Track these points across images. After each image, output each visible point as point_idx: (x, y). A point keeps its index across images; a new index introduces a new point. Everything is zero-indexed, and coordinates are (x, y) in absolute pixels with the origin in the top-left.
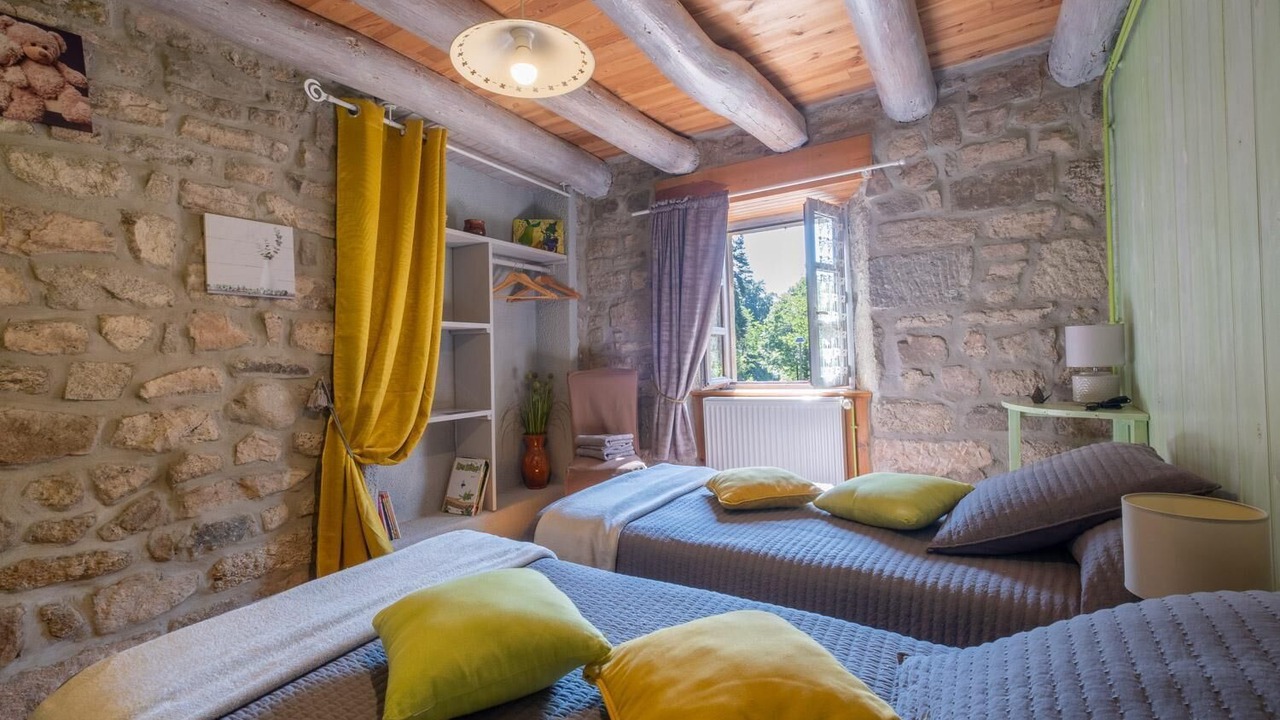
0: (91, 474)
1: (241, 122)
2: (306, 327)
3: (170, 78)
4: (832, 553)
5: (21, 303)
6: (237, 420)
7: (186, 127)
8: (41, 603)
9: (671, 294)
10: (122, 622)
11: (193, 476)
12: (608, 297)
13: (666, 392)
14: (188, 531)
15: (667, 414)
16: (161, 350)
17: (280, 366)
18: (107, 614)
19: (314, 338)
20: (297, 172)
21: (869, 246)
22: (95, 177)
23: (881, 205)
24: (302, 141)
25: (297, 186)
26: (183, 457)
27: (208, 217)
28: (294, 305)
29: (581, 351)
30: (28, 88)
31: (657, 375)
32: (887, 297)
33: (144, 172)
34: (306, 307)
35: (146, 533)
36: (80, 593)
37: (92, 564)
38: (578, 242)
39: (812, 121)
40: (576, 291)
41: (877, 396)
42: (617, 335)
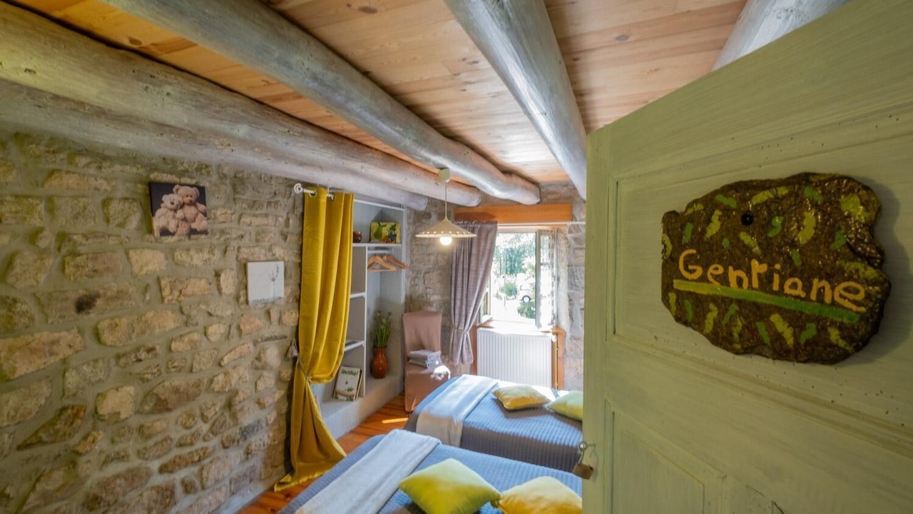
0: (201, 409)
1: (264, 211)
2: (287, 313)
3: (236, 196)
4: (560, 437)
5: (177, 328)
6: (257, 368)
7: (242, 220)
8: (182, 476)
9: (463, 273)
10: (213, 481)
11: (240, 402)
12: (424, 268)
13: (458, 327)
14: (238, 431)
15: (459, 339)
16: (228, 338)
17: (276, 337)
18: (207, 478)
19: (290, 318)
20: (285, 230)
21: (568, 259)
22: (206, 256)
23: (575, 239)
24: (288, 213)
25: (285, 238)
26: (236, 393)
27: (250, 265)
28: (283, 303)
29: (406, 297)
30: (185, 219)
31: (453, 316)
32: (576, 286)
33: (224, 247)
34: (288, 302)
35: (221, 435)
36: (195, 469)
37: (202, 454)
38: (407, 235)
39: (543, 190)
40: (405, 264)
41: (568, 335)
42: (428, 290)
